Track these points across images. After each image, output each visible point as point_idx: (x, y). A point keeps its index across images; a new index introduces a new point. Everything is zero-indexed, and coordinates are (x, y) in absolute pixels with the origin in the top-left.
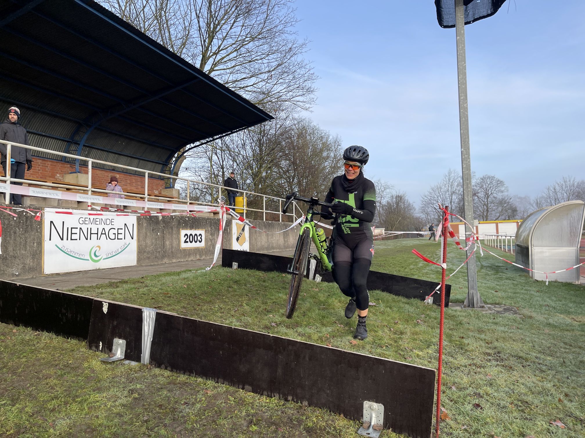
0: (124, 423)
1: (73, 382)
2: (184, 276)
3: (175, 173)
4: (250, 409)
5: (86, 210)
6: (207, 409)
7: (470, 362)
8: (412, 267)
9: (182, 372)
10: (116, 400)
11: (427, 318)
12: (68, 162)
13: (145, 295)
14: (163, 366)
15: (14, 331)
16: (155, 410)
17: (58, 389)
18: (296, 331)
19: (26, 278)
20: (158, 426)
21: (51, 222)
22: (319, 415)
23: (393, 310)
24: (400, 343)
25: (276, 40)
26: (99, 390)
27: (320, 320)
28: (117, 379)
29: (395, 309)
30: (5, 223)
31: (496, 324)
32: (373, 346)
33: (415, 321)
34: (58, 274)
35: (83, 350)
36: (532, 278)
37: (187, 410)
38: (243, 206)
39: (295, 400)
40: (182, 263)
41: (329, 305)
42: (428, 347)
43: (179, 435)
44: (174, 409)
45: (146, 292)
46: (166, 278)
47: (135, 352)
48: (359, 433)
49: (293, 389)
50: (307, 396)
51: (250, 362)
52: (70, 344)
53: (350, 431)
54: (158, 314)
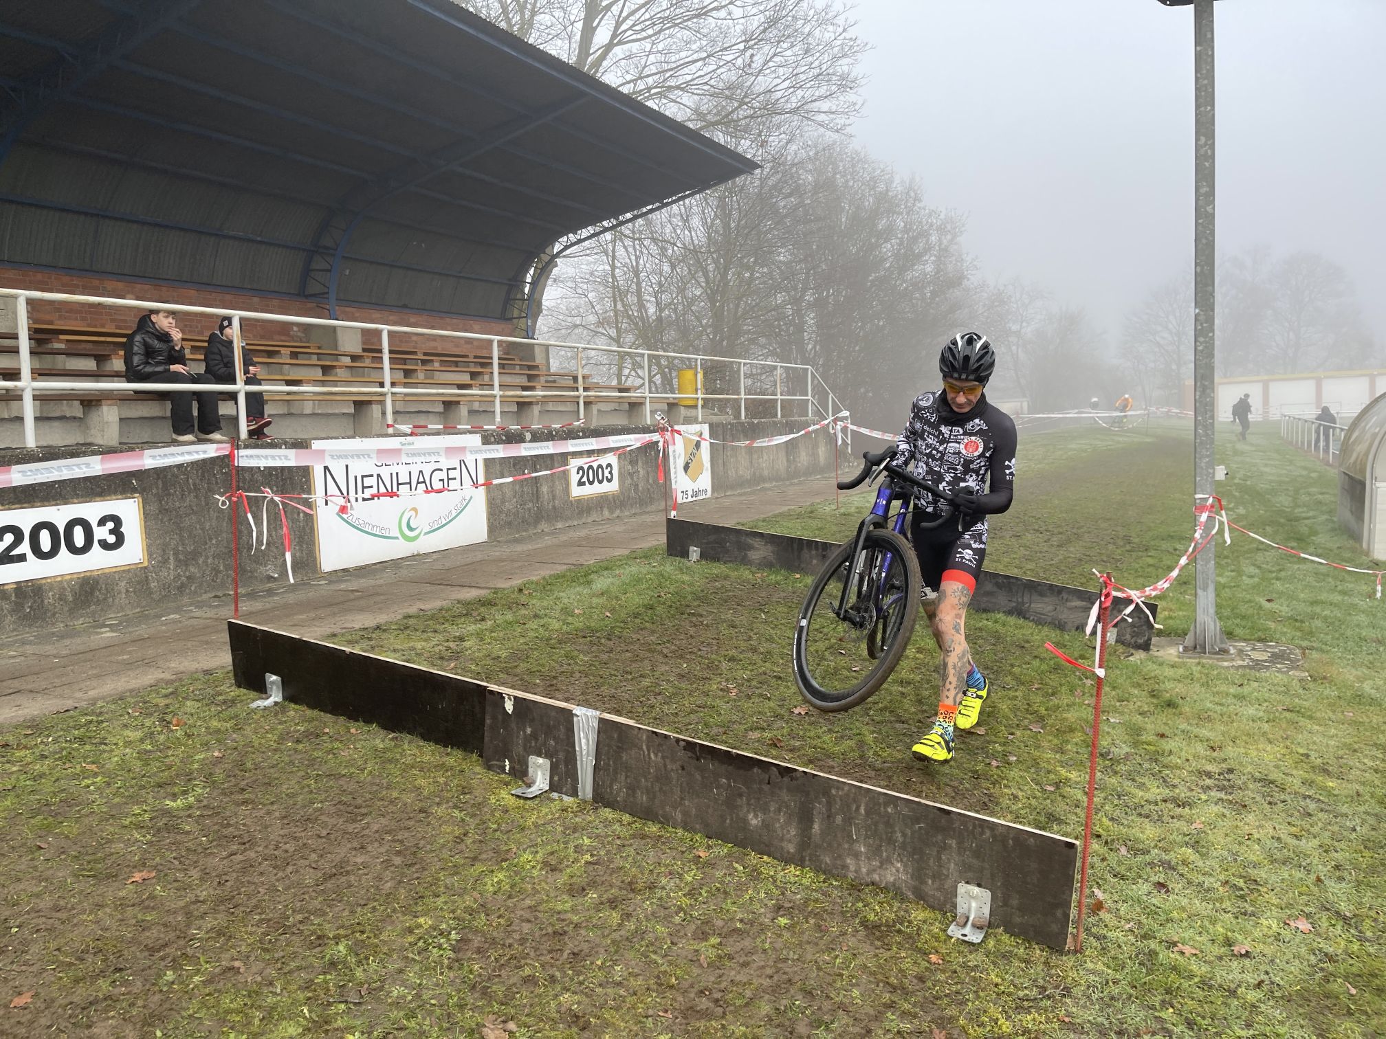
2: (599, 585)
3: (535, 302)
7: (1167, 792)
9: (649, 818)
12: (312, 296)
13: (541, 640)
14: (616, 805)
15: (353, 730)
21: (326, 468)
22: (884, 899)
31: (1240, 698)
34: (346, 572)
36: (1367, 554)
38: (696, 390)
44: (653, 884)
45: (541, 632)
47: (567, 780)
48: (949, 932)
49: (840, 856)
50: (864, 870)
51: (765, 810)
52: (453, 758)
53: (935, 929)
54: (602, 721)
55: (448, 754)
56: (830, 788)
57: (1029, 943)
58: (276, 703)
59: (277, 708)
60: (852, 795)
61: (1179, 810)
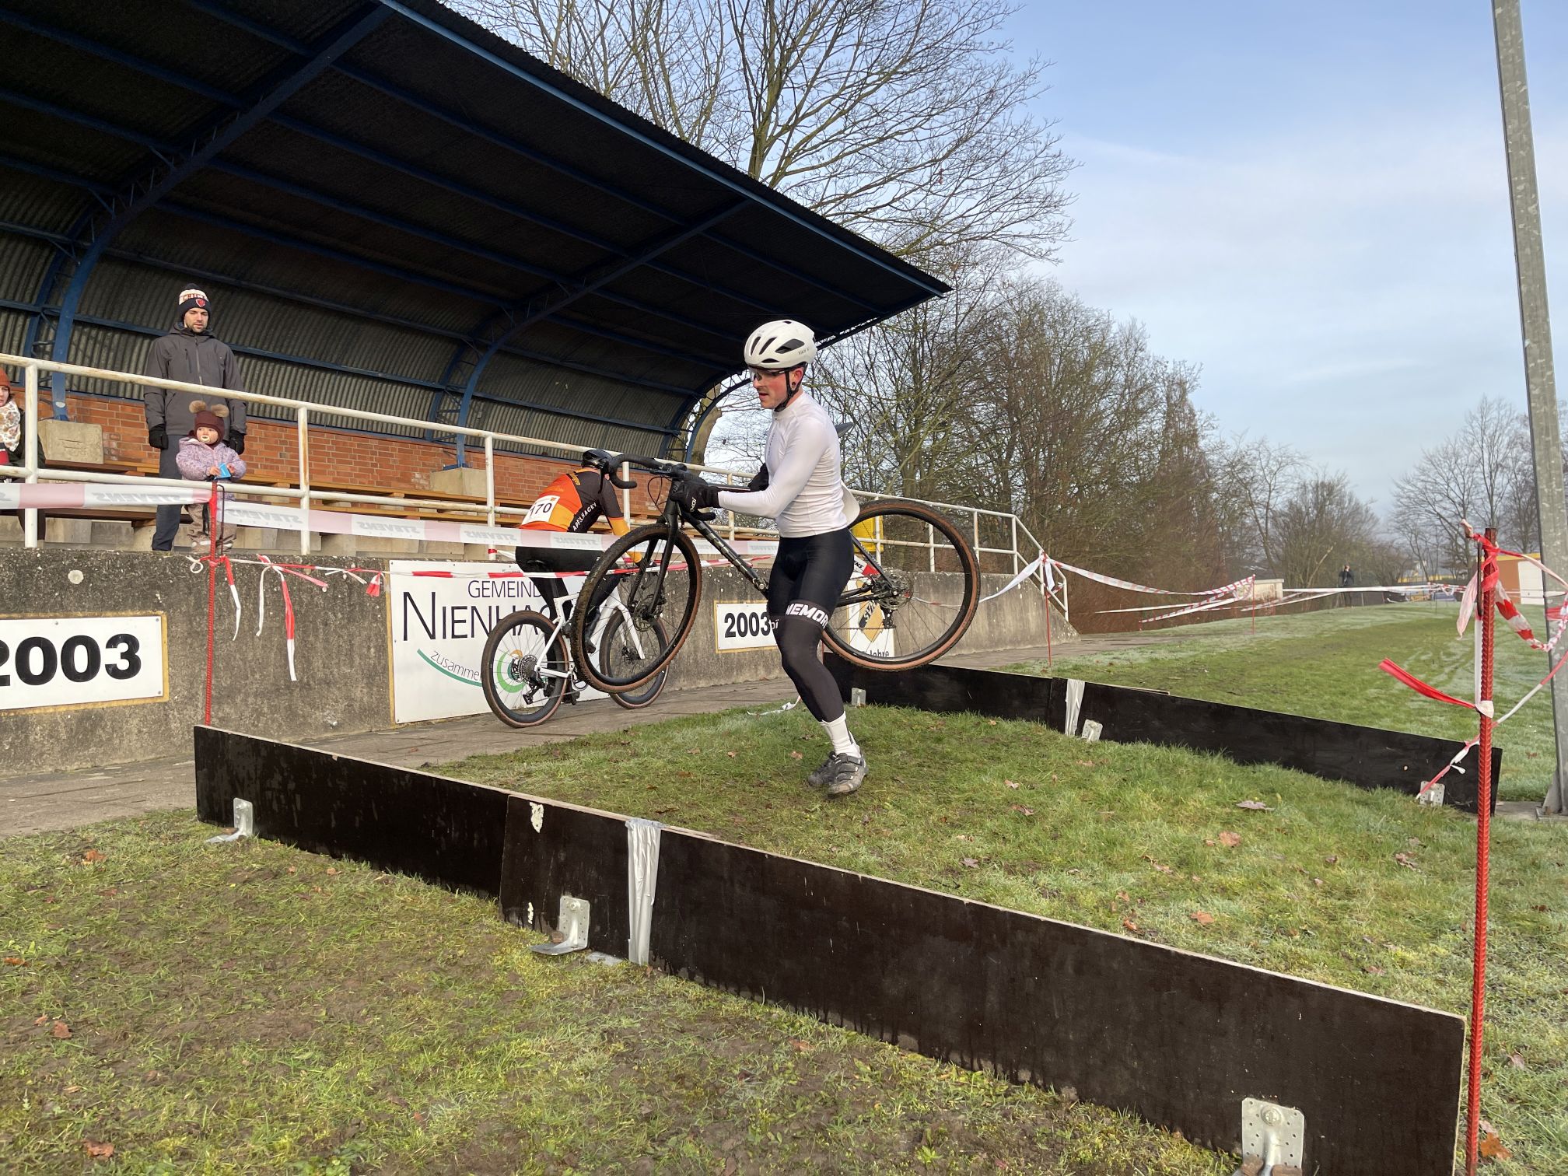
0: (593, 1120)
1: (468, 1004)
2: (727, 726)
3: (695, 454)
4: (915, 1099)
5: (485, 561)
6: (800, 1094)
8: (1372, 692)
9: (732, 989)
10: (573, 1057)
11: (1428, 848)
12: (439, 441)
13: (633, 777)
14: (683, 970)
15: (331, 870)
16: (669, 1088)
17: (434, 1022)
18: (1034, 883)
19: (356, 732)
20: (677, 1133)
21: (407, 595)
22: (1111, 1128)
23: (1319, 825)
24: (1347, 922)
25: (951, 71)
26: (529, 1028)
27: (1100, 850)
28: (571, 1002)
29: (1325, 820)
30: (302, 602)
32: (1262, 931)
33: (1389, 858)
34: (426, 723)
35: (490, 921)
37: (750, 1094)
38: (874, 534)
39: (1040, 1082)
40: (723, 691)
41: (1126, 809)
42: (1435, 937)
43: (731, 1160)
44: (717, 1088)
45: (636, 771)
46: (684, 731)
47: (613, 931)
49: (1032, 1050)
50: (1075, 1074)
51: (909, 971)
54: (665, 836)
55: (453, 900)
56: (1015, 931)
59: (246, 842)
60: (1051, 941)
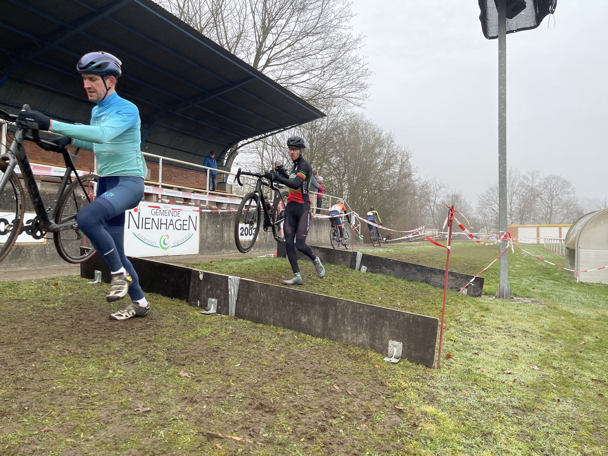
3: (227, 168)
7: (482, 331)
9: (258, 322)
14: (245, 318)
31: (518, 310)
35: (185, 305)
36: (576, 279)
46: (232, 263)
47: (224, 308)
48: (384, 359)
49: (340, 333)
50: (350, 338)
51: (309, 315)
52: (176, 301)
53: (379, 358)
54: (241, 280)
55: (173, 300)
56: (336, 303)
57: (418, 364)
58: (98, 282)
59: (99, 284)
60: (345, 305)
61: (486, 336)
